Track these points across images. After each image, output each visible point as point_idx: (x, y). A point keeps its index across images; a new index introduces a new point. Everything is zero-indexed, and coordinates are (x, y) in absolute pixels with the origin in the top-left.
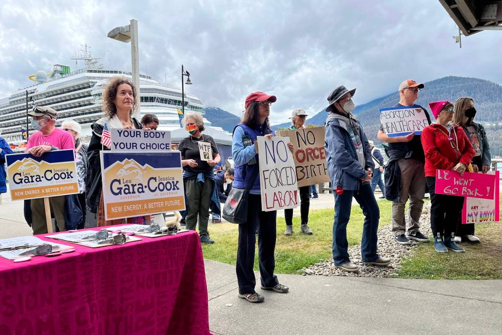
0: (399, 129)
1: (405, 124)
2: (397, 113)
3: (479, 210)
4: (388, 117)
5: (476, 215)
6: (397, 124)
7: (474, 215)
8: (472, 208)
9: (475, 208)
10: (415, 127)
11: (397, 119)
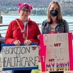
0: (13, 65)
1: (19, 60)
2: (16, 49)
3: (55, 62)
4: (7, 52)
5: (53, 65)
6: (13, 60)
7: (51, 66)
8: (50, 60)
9: (52, 60)
10: (27, 63)
11: (14, 55)
